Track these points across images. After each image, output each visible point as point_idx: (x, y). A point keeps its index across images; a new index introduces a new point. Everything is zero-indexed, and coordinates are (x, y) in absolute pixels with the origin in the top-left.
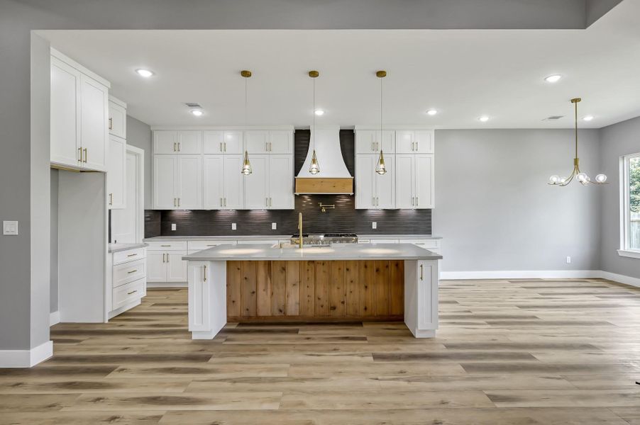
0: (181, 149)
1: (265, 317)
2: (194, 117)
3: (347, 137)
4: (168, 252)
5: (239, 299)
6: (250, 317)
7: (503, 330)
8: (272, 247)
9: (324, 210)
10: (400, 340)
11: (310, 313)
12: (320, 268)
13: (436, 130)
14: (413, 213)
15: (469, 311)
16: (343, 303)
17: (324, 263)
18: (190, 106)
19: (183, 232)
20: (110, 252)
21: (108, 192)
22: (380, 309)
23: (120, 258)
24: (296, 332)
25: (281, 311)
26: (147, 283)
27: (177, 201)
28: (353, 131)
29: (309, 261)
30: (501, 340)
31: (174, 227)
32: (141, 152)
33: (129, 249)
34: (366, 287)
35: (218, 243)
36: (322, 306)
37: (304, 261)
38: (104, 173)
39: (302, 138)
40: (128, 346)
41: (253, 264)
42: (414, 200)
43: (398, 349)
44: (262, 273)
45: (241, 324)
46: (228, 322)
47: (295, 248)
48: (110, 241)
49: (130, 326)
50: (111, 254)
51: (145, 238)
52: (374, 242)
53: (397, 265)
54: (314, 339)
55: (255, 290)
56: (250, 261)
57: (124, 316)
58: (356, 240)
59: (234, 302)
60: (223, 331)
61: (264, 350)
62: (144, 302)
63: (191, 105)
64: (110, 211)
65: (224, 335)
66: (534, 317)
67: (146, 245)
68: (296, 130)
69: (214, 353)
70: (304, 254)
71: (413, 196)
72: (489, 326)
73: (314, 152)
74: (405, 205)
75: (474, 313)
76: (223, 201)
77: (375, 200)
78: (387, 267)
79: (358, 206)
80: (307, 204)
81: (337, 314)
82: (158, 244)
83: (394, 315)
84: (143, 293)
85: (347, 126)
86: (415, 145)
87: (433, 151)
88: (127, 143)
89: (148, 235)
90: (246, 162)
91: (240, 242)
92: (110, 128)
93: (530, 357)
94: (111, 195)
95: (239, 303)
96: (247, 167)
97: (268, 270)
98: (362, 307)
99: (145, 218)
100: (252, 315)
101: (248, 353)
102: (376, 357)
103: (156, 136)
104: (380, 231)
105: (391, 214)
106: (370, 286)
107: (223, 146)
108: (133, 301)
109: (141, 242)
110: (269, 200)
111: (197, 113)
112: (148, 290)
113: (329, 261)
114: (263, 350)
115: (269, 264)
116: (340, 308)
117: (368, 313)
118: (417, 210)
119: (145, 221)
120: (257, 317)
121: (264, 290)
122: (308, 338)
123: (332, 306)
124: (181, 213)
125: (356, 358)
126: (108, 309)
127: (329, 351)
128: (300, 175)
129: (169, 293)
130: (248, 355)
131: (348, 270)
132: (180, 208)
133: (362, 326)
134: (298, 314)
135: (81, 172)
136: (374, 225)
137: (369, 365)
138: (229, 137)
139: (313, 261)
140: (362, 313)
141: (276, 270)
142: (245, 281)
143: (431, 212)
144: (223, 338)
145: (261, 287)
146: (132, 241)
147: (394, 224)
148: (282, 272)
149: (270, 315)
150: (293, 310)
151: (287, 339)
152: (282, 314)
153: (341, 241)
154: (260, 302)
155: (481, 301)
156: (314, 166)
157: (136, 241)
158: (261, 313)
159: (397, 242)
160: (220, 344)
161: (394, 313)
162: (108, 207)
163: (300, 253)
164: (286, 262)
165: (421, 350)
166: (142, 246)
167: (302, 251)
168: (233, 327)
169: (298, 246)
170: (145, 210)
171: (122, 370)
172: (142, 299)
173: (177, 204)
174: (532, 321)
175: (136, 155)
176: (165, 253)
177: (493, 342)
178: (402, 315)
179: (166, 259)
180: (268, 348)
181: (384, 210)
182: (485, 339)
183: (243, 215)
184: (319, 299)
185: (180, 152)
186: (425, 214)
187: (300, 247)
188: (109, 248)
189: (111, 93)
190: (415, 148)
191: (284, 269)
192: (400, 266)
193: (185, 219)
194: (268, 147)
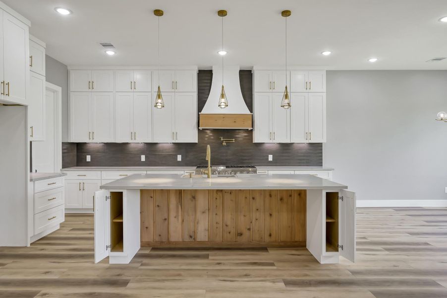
0: (95, 87)
1: (176, 243)
2: (107, 57)
3: (246, 77)
4: (84, 181)
5: (152, 226)
6: (162, 242)
7: (402, 256)
8: (181, 177)
9: (224, 144)
10: (307, 266)
11: (218, 239)
12: (227, 197)
13: (327, 71)
14: (306, 146)
15: (364, 238)
16: (249, 229)
17: (231, 192)
18: (104, 46)
19: (97, 163)
20: (31, 180)
21: (29, 126)
22: (284, 236)
23: (41, 186)
24: (207, 257)
25: (191, 237)
26: (65, 209)
27: (91, 134)
28: (251, 71)
29: (218, 191)
30: (402, 266)
31: (88, 158)
32: (59, 89)
33: (49, 178)
34: (271, 215)
35: (129, 173)
36: (230, 233)
37: (213, 190)
38: (26, 107)
39: (205, 77)
40: (50, 270)
41: (165, 193)
42: (308, 134)
43: (306, 275)
44: (173, 201)
45: (154, 249)
46: (142, 246)
47: (205, 178)
48: (31, 171)
49: (50, 250)
50: (32, 183)
51: (63, 168)
52: (271, 173)
53: (300, 194)
54: (224, 264)
55: (166, 217)
56: (162, 190)
57: (45, 240)
58: (255, 172)
59: (147, 228)
60: (138, 256)
61: (179, 275)
62: (63, 227)
63: (106, 45)
64: (31, 142)
65: (140, 260)
66: (426, 244)
67: (64, 175)
68: (199, 71)
69: (132, 278)
70: (213, 184)
71: (307, 131)
72: (387, 252)
73: (223, 87)
74: (299, 139)
75: (369, 240)
76: (133, 135)
77: (272, 135)
78: (290, 196)
79: (256, 140)
80: (209, 138)
81: (244, 240)
82: (74, 174)
83: (296, 242)
84: (62, 219)
85: (246, 67)
86: (308, 84)
87: (325, 90)
88: (46, 81)
89: (65, 165)
90: (159, 96)
91: (149, 172)
92: (31, 66)
93: (434, 284)
94: (32, 127)
95: (151, 229)
96: (160, 101)
97: (179, 199)
98: (267, 234)
99: (63, 149)
100: (164, 241)
101: (164, 278)
102: (288, 283)
103: (73, 76)
104: (276, 163)
105: (286, 147)
106: (274, 214)
107: (133, 85)
108: (53, 226)
109: (59, 172)
110: (174, 134)
111: (110, 53)
112: (67, 215)
113: (236, 190)
114: (177, 276)
115: (180, 193)
116: (246, 234)
117: (273, 239)
118: (310, 144)
119: (63, 153)
120: (169, 242)
121: (175, 217)
122: (219, 264)
123: (239, 232)
124: (96, 146)
125: (268, 284)
126: (30, 234)
127: (240, 276)
128: (204, 112)
129: (86, 218)
130: (163, 281)
131: (253, 198)
132: (94, 141)
133: (268, 251)
134: (207, 240)
135: (4, 105)
136: (270, 158)
137: (282, 291)
138: (138, 76)
139: (221, 191)
140: (267, 239)
141: (187, 199)
142: (157, 208)
143: (322, 146)
144: (138, 262)
145: (173, 214)
146: (50, 171)
147: (289, 156)
148: (192, 201)
149: (181, 240)
150: (202, 236)
151: (198, 264)
152: (192, 240)
153: (242, 172)
154: (172, 228)
155: (373, 228)
156: (223, 100)
157: (54, 170)
158: (172, 239)
159: (292, 172)
160: (136, 268)
161: (297, 239)
162: (30, 139)
163: (208, 183)
164: (196, 191)
165: (328, 276)
166: (60, 176)
167: (210, 180)
168: (147, 252)
169: (206, 176)
170: (63, 143)
171: (45, 294)
172: (60, 224)
173: (91, 138)
174: (425, 248)
175: (54, 91)
176: (81, 182)
177: (395, 268)
178: (305, 242)
179: (82, 188)
180: (182, 273)
181: (280, 143)
182: (387, 266)
183: (151, 147)
184: (227, 226)
185: (93, 90)
186: (317, 148)
187: (208, 177)
188: (31, 177)
189: (31, 32)
190: (308, 87)
191: (194, 198)
192: (302, 195)
193: (98, 151)
194: (174, 85)
